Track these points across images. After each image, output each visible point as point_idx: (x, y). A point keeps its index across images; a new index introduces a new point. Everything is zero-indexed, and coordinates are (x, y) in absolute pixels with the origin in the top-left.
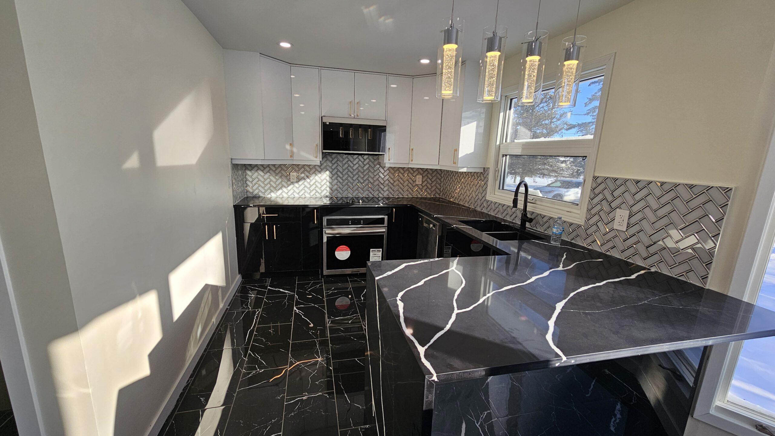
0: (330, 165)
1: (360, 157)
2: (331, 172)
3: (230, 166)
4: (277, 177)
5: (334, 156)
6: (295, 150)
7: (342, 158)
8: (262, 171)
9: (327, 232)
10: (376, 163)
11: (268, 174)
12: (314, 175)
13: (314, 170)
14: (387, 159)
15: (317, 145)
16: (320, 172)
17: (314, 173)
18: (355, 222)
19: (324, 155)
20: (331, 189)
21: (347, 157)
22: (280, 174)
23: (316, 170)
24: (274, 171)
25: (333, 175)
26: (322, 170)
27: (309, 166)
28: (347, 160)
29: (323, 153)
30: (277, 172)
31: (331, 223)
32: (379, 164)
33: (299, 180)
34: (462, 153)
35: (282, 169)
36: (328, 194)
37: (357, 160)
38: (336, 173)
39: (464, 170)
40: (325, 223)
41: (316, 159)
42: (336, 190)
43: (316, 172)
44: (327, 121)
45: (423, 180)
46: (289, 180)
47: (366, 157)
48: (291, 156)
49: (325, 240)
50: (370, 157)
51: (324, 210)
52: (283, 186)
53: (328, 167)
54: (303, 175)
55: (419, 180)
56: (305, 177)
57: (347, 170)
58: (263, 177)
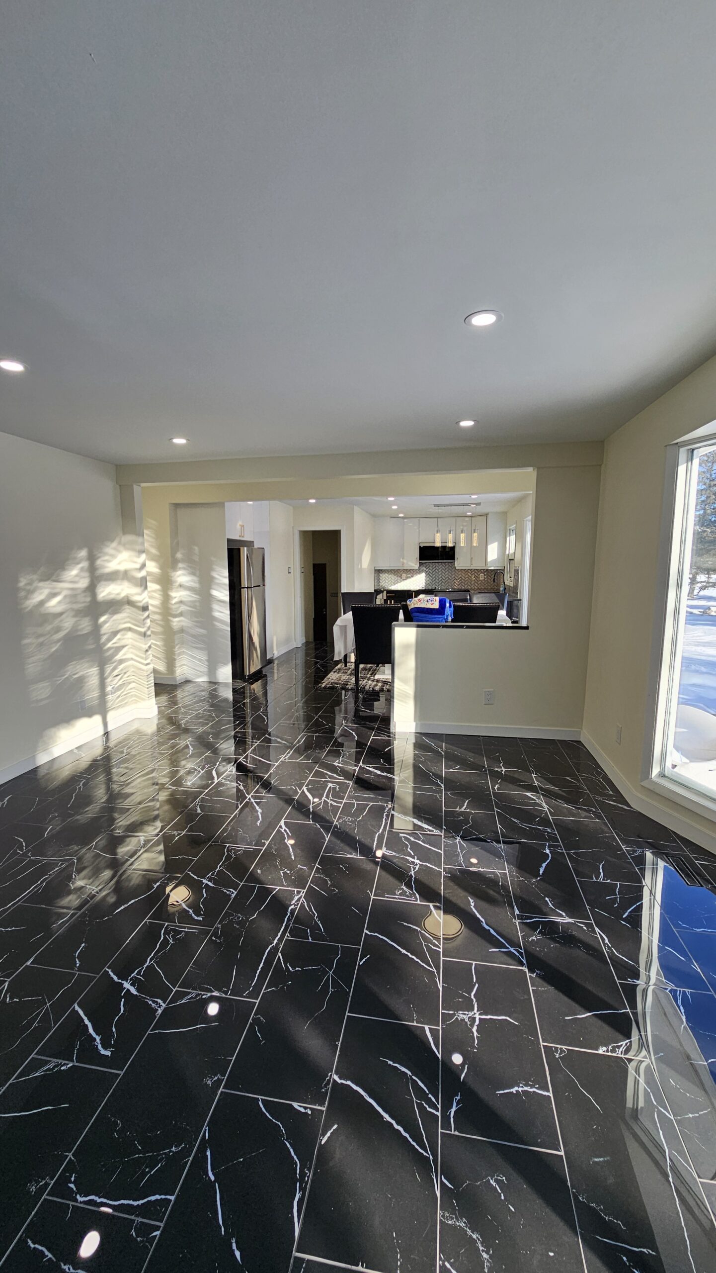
0: (425, 569)
2: (426, 573)
3: (374, 570)
4: (395, 577)
5: (426, 564)
6: (405, 561)
8: (388, 573)
10: (452, 566)
11: (391, 574)
13: (415, 572)
14: (459, 565)
15: (416, 558)
16: (419, 574)
17: (416, 574)
20: (426, 583)
21: (441, 564)
22: (396, 575)
23: (417, 572)
24: (394, 574)
25: (426, 575)
26: (420, 572)
27: (412, 570)
28: (434, 566)
29: (420, 563)
32: (454, 567)
33: (407, 578)
34: (489, 559)
35: (398, 572)
36: (424, 586)
37: (441, 566)
38: (429, 574)
39: (492, 568)
41: (416, 566)
42: (429, 584)
44: (422, 545)
46: (402, 578)
47: (445, 564)
48: (403, 565)
50: (447, 564)
51: (418, 593)
52: (398, 582)
53: (423, 570)
54: (409, 575)
55: (482, 577)
56: (411, 575)
57: (435, 571)
58: (387, 577)
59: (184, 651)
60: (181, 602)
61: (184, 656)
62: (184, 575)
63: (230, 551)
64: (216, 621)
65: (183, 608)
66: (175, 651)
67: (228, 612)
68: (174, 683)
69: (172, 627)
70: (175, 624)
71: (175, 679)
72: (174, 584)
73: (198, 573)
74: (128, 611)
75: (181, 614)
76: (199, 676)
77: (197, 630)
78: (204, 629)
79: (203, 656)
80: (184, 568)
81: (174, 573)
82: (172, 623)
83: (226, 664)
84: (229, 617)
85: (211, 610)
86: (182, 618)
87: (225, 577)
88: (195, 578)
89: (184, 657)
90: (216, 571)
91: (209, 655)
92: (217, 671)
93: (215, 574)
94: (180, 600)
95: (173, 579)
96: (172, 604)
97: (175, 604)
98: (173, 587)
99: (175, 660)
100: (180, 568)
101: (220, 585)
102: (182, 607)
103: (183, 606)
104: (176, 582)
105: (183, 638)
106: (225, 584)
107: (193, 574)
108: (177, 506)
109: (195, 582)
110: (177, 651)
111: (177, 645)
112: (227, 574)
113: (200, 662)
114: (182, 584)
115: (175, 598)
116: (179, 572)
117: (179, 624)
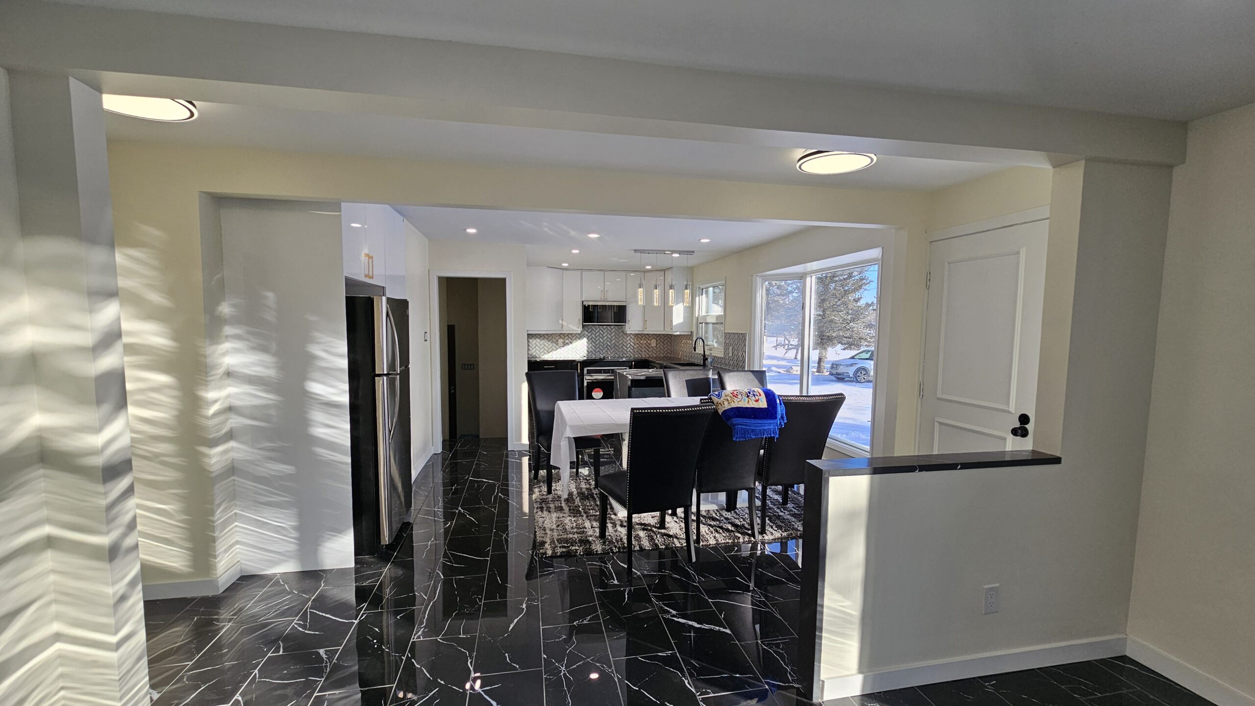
0: (587, 333)
1: (608, 327)
3: (527, 335)
4: (549, 343)
5: (589, 327)
7: (595, 328)
8: (539, 339)
9: (587, 378)
10: (620, 331)
11: (543, 341)
12: (575, 341)
13: (575, 337)
14: (628, 328)
15: (579, 320)
18: (605, 372)
19: (583, 326)
20: (587, 351)
22: (551, 341)
23: (578, 337)
24: (547, 339)
25: (589, 340)
26: (581, 337)
27: (571, 334)
28: (599, 329)
30: (549, 339)
31: (589, 372)
32: (623, 332)
33: (565, 344)
34: (675, 323)
35: (553, 337)
36: (585, 355)
37: (606, 329)
38: (592, 339)
39: (678, 333)
40: (585, 372)
41: (579, 329)
42: (591, 351)
43: (577, 339)
44: (586, 304)
45: (658, 343)
46: (557, 345)
47: (613, 327)
48: (562, 328)
49: (585, 384)
50: (616, 327)
51: (585, 363)
52: (553, 350)
53: (585, 335)
54: (567, 341)
55: (653, 343)
56: (569, 343)
57: (599, 337)
58: (539, 343)
59: (236, 514)
60: (230, 409)
61: (236, 524)
62: (237, 351)
63: (351, 303)
64: (319, 446)
65: (235, 421)
66: (213, 522)
67: (347, 426)
68: (210, 593)
69: (208, 468)
70: (213, 461)
71: (213, 583)
72: (213, 372)
73: (274, 346)
74: (42, 484)
75: (230, 436)
76: (276, 563)
77: (268, 465)
78: (288, 464)
79: (286, 520)
80: (237, 337)
81: (213, 348)
82: (206, 460)
83: (340, 531)
84: (349, 435)
85: (306, 423)
86: (232, 444)
87: (341, 356)
88: (267, 358)
89: (236, 526)
90: (319, 343)
91: (301, 516)
92: (320, 548)
93: (316, 350)
94: (226, 405)
95: (209, 360)
96: (207, 418)
97: (215, 415)
98: (210, 378)
99: (214, 540)
100: (227, 336)
101: (328, 371)
102: (231, 421)
103: (234, 416)
104: (214, 367)
105: (234, 485)
106: (341, 370)
107: (264, 349)
108: (220, 201)
109: (266, 367)
110: (220, 518)
111: (219, 505)
112: (344, 349)
113: (278, 532)
114: (232, 369)
115: (215, 401)
116: (227, 346)
117: (225, 457)
